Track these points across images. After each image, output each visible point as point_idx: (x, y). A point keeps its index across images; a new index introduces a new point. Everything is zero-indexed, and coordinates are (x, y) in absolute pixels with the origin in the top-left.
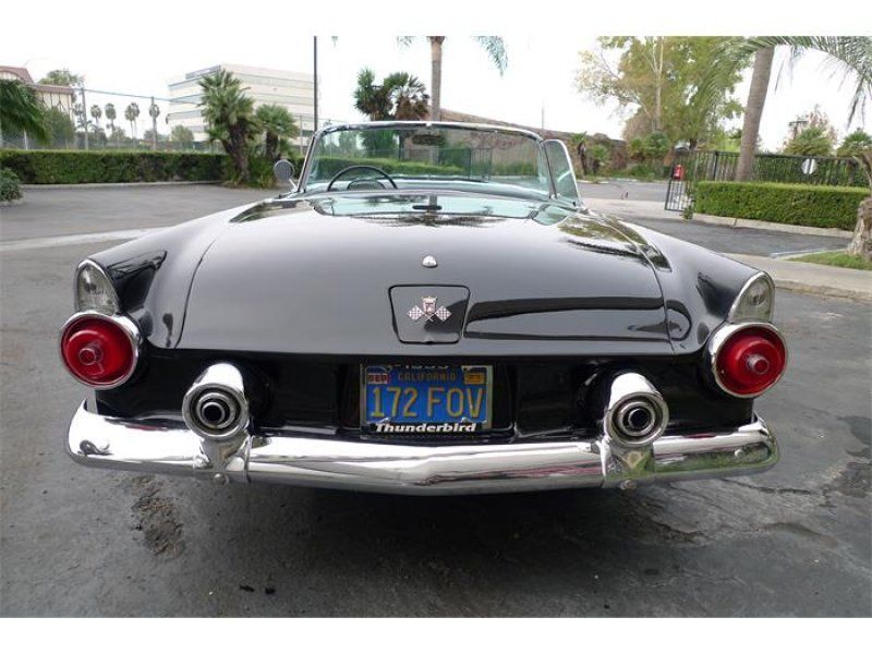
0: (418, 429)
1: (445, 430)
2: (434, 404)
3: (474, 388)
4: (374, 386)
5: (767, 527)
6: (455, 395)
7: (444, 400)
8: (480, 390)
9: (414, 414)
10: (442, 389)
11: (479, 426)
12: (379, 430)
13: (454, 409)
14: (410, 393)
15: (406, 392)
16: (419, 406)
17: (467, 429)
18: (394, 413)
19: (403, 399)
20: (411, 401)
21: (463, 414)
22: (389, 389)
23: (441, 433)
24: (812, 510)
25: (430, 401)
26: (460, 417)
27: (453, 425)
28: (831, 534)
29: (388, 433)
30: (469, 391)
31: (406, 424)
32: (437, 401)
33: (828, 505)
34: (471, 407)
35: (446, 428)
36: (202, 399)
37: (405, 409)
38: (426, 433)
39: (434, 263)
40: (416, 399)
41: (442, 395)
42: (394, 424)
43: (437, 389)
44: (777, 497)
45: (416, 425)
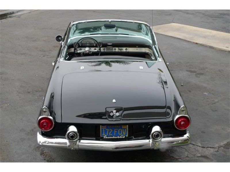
1: (118, 138)
2: (116, 133)
3: (124, 129)
4: (103, 129)
5: (198, 157)
6: (120, 130)
8: (126, 129)
9: (112, 135)
10: (117, 129)
11: (125, 137)
12: (104, 138)
13: (120, 133)
14: (111, 130)
15: (110, 130)
16: (113, 133)
17: (123, 137)
18: (107, 135)
19: (109, 131)
20: (111, 132)
21: (122, 134)
22: (106, 130)
23: (117, 138)
24: (212, 153)
25: (115, 132)
26: (121, 135)
29: (106, 139)
30: (123, 129)
32: (116, 132)
33: (218, 151)
34: (124, 133)
35: (118, 137)
36: (70, 134)
37: (110, 134)
39: (115, 101)
40: (112, 132)
41: (118, 131)
44: (205, 149)
45: (112, 137)
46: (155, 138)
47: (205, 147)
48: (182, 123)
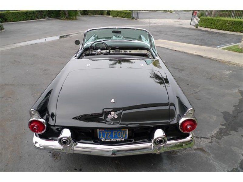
0: (111, 140)
2: (114, 135)
3: (124, 131)
4: (101, 132)
5: (195, 150)
6: (119, 133)
7: (117, 134)
8: (125, 132)
9: (110, 137)
10: (116, 132)
11: (125, 139)
13: (119, 135)
14: (109, 133)
15: (108, 132)
16: (111, 135)
17: (122, 140)
18: (105, 137)
19: (107, 134)
20: (109, 135)
22: (104, 132)
23: (116, 141)
24: (207, 144)
25: (114, 134)
26: (121, 138)
27: (119, 139)
28: (209, 152)
29: (104, 141)
30: (122, 132)
31: (108, 139)
32: (115, 134)
33: (211, 142)
34: (123, 135)
35: (117, 140)
37: (108, 136)
38: (113, 141)
39: (114, 101)
40: (111, 134)
41: (116, 133)
42: (106, 140)
43: (115, 132)
44: (199, 140)
45: (111, 139)
46: (158, 143)
47: (198, 138)
48: (189, 127)
